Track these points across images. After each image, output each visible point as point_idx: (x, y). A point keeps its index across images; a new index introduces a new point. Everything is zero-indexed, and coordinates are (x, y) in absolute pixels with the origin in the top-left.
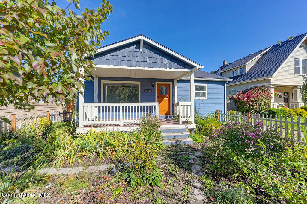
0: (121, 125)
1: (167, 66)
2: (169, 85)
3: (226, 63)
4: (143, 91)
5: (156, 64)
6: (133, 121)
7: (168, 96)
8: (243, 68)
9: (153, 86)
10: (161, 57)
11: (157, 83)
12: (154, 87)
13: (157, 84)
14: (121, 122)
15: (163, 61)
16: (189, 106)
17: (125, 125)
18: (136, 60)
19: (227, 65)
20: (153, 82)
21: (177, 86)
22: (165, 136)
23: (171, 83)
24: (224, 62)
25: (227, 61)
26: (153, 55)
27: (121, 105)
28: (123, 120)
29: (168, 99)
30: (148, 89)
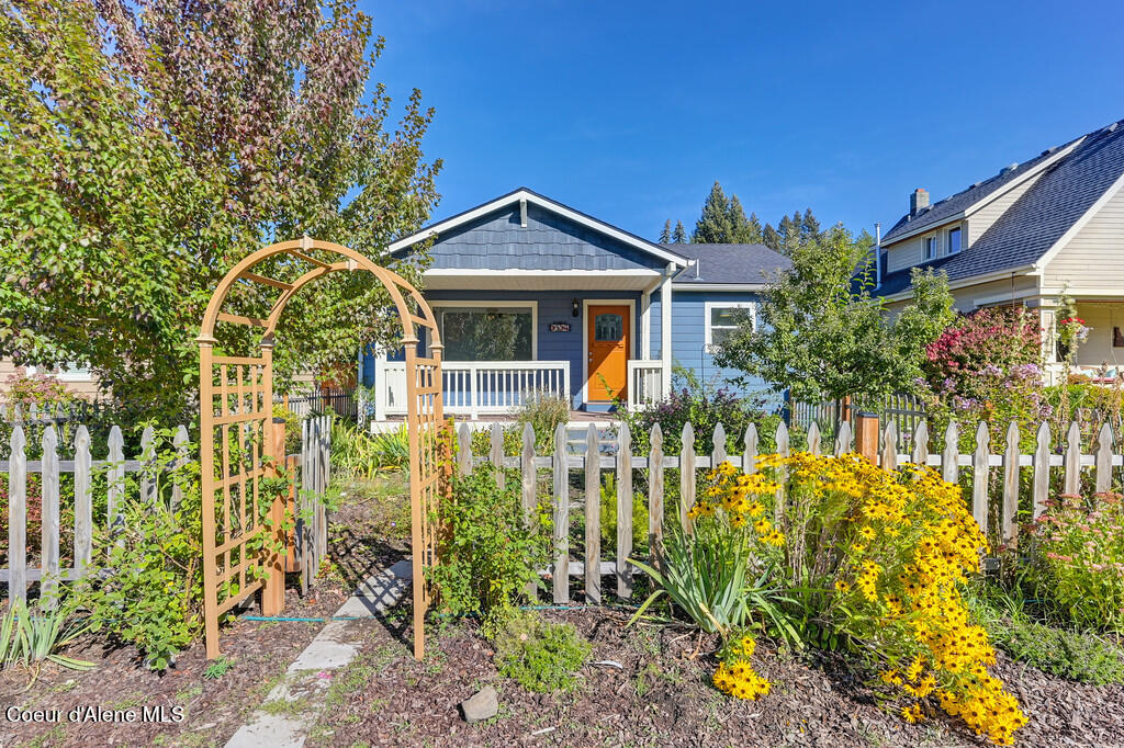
0: (474, 417)
1: (592, 263)
2: (628, 307)
3: (924, 202)
4: (546, 328)
5: (564, 261)
6: (503, 409)
7: (622, 342)
8: (960, 227)
9: (577, 313)
10: (577, 240)
11: (587, 303)
12: (579, 317)
13: (589, 307)
14: (474, 410)
15: (581, 249)
16: (657, 370)
17: (482, 417)
18: (511, 251)
19: (926, 211)
20: (575, 301)
21: (648, 311)
22: (577, 445)
23: (632, 303)
24: (913, 199)
25: (927, 194)
26: (556, 235)
27: (473, 367)
28: (479, 405)
29: (623, 351)
30: (560, 324)
